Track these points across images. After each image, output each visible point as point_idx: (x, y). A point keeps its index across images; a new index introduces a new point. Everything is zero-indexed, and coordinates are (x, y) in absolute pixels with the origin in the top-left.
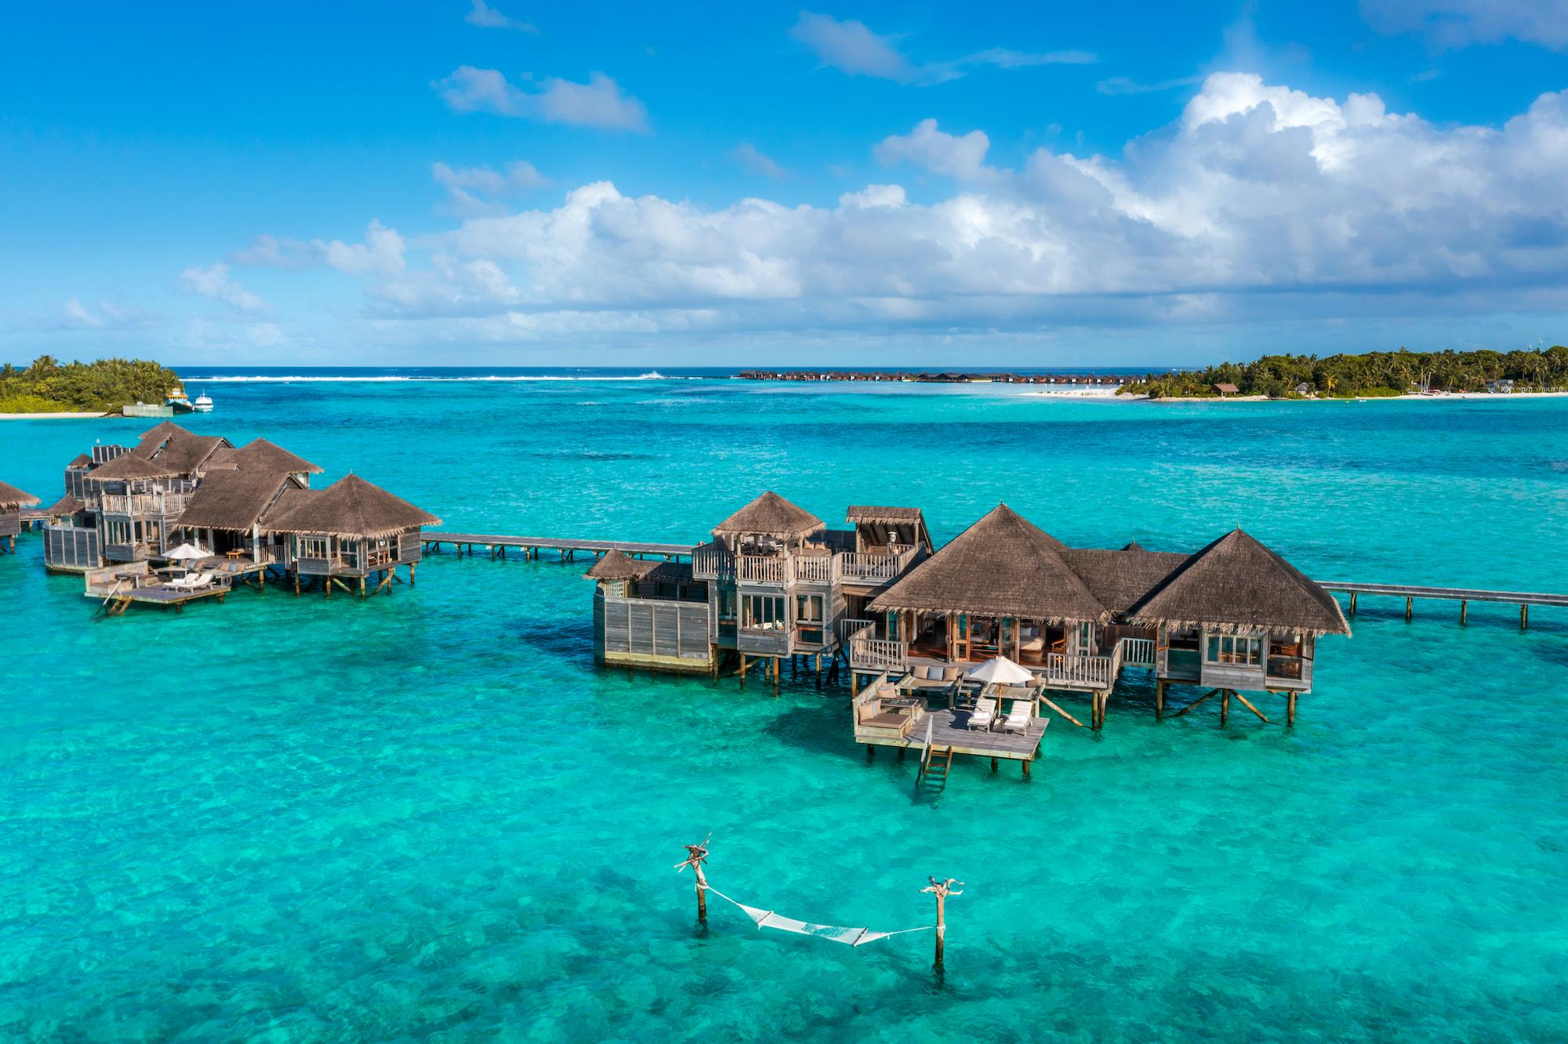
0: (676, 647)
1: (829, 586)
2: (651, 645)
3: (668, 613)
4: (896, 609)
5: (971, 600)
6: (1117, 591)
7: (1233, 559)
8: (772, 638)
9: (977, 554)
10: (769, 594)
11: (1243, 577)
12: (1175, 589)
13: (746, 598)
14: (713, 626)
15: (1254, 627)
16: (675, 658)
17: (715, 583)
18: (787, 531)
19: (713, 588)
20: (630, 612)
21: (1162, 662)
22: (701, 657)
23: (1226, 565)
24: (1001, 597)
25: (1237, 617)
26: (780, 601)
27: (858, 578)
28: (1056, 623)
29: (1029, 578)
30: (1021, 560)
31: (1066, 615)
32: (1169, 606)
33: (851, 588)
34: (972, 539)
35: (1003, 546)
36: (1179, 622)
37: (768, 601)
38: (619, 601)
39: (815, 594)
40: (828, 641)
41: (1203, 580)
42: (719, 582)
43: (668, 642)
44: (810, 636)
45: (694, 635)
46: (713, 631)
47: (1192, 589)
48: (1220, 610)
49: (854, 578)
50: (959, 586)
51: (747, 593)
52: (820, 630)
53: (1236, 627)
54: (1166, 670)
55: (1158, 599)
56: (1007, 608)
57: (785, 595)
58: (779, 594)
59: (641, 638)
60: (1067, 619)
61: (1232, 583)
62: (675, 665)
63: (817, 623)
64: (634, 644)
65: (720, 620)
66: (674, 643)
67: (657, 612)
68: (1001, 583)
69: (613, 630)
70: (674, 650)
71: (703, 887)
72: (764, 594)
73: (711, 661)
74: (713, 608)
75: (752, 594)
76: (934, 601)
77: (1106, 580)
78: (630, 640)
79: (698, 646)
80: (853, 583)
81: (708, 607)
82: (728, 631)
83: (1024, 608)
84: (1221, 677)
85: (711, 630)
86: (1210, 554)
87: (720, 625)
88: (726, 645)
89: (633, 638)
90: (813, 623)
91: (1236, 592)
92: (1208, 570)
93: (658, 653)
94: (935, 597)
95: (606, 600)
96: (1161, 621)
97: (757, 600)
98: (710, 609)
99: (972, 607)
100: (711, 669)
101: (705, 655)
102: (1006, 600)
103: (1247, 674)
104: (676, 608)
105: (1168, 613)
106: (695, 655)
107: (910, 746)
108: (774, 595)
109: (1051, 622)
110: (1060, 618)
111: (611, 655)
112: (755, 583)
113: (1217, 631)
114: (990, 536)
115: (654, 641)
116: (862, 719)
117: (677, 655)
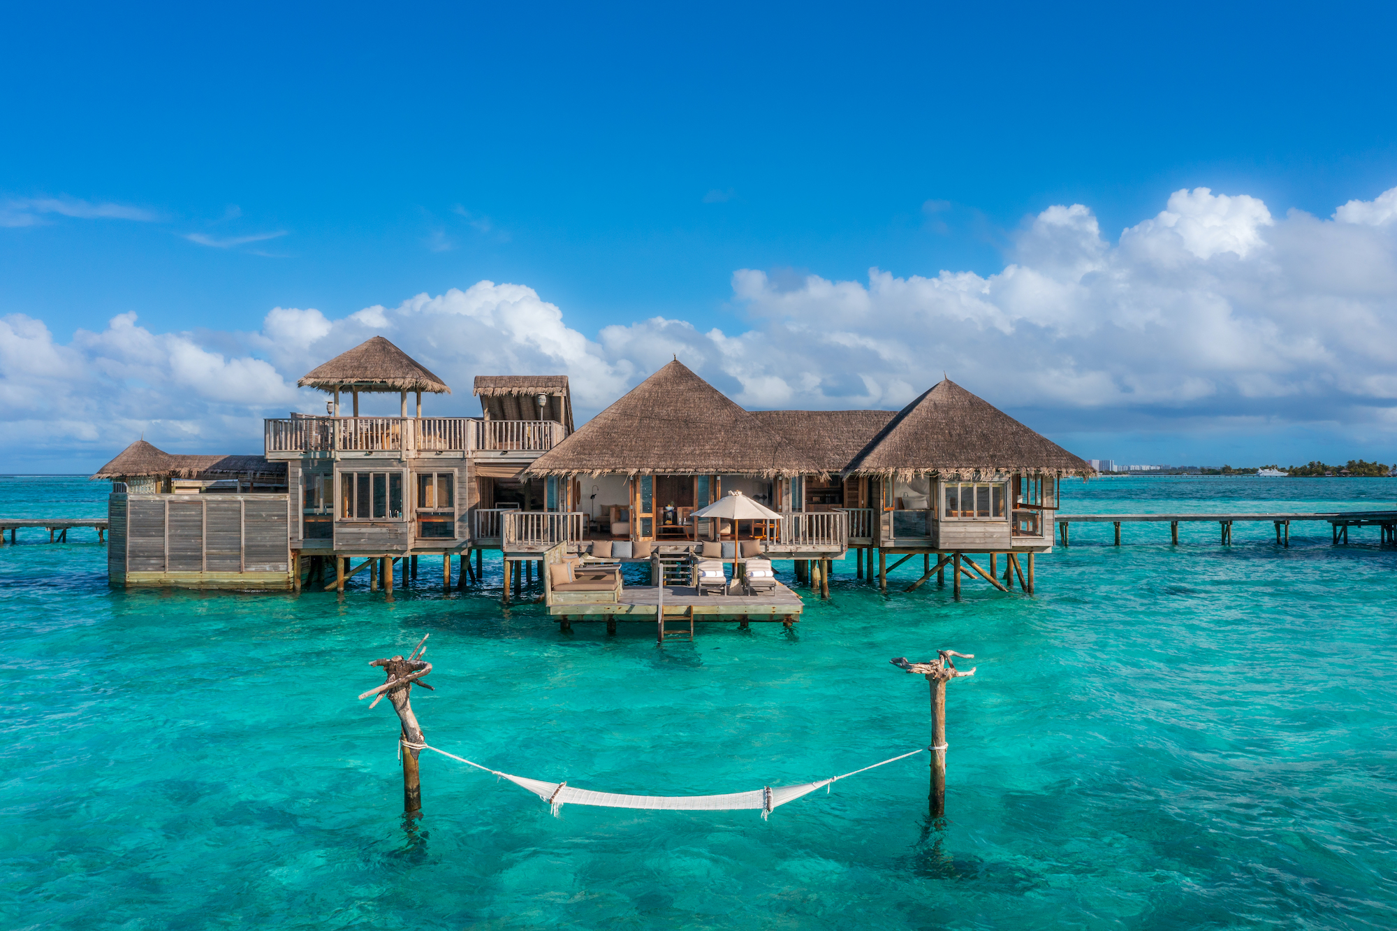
0: (238, 558)
1: (464, 459)
2: (201, 559)
3: (226, 510)
4: (564, 472)
5: (660, 457)
6: (824, 449)
7: (951, 407)
8: (384, 530)
9: (656, 410)
10: (379, 469)
11: (968, 422)
12: (897, 439)
13: (347, 477)
14: (295, 524)
15: (997, 471)
16: (236, 574)
17: (299, 463)
18: (409, 376)
19: (296, 473)
20: (167, 513)
21: (887, 527)
22: (276, 569)
23: (946, 412)
24: (697, 452)
25: (975, 462)
26: (397, 478)
27: (498, 454)
28: (772, 475)
29: (727, 431)
30: (713, 414)
31: (782, 466)
32: (896, 456)
33: (487, 469)
34: (647, 394)
35: (686, 401)
36: (912, 471)
37: (379, 479)
38: (151, 497)
39: (444, 470)
40: (461, 533)
41: (926, 426)
42: (305, 463)
43: (227, 552)
44: (434, 528)
45: (267, 539)
46: (295, 532)
47: (916, 436)
48: (954, 455)
49: (493, 454)
50: (642, 443)
51: (348, 470)
52: (448, 520)
53: (978, 472)
54: (892, 537)
55: (881, 448)
56: (708, 463)
57: (404, 469)
58: (395, 469)
59: (186, 549)
60: (784, 470)
61: (958, 430)
62: (236, 584)
63: (446, 510)
64: (172, 558)
65: (306, 515)
66: (236, 552)
67: (210, 510)
68: (694, 437)
69: (140, 540)
70: (236, 563)
71: (418, 746)
72: (372, 470)
73: (291, 575)
74: (295, 499)
75: (355, 470)
76: (612, 460)
77: (809, 439)
78: (167, 553)
79: (271, 554)
80: (491, 461)
81: (288, 497)
82: (319, 529)
83: (729, 461)
84: (962, 535)
85: (293, 532)
86: (924, 403)
87: (305, 524)
88: (317, 547)
89: (171, 549)
90: (441, 510)
91: (966, 438)
92: (926, 419)
93: (210, 569)
94: (612, 456)
95: (130, 497)
96: (891, 470)
97: (363, 478)
98: (293, 500)
99: (663, 464)
100: (291, 586)
101: (282, 566)
102: (706, 455)
103: (991, 529)
104: (240, 502)
105: (897, 461)
106: (267, 567)
107: (634, 612)
108: (387, 470)
109: (765, 474)
110: (775, 471)
111: (133, 577)
112: (361, 455)
113: (958, 478)
114: (668, 392)
115: (205, 551)
116: (556, 582)
117: (239, 570)
